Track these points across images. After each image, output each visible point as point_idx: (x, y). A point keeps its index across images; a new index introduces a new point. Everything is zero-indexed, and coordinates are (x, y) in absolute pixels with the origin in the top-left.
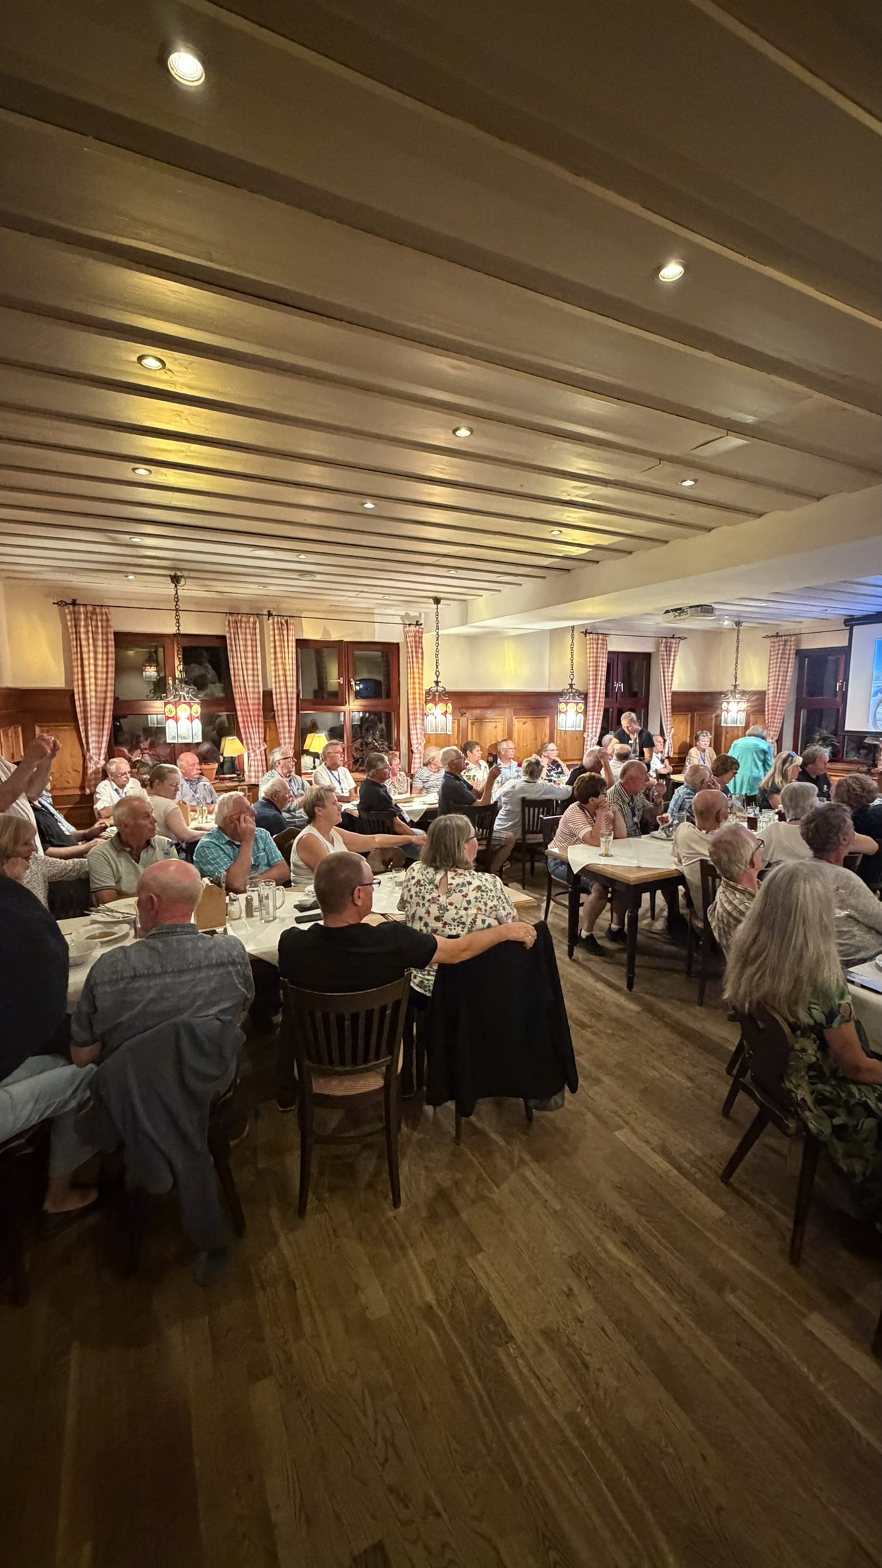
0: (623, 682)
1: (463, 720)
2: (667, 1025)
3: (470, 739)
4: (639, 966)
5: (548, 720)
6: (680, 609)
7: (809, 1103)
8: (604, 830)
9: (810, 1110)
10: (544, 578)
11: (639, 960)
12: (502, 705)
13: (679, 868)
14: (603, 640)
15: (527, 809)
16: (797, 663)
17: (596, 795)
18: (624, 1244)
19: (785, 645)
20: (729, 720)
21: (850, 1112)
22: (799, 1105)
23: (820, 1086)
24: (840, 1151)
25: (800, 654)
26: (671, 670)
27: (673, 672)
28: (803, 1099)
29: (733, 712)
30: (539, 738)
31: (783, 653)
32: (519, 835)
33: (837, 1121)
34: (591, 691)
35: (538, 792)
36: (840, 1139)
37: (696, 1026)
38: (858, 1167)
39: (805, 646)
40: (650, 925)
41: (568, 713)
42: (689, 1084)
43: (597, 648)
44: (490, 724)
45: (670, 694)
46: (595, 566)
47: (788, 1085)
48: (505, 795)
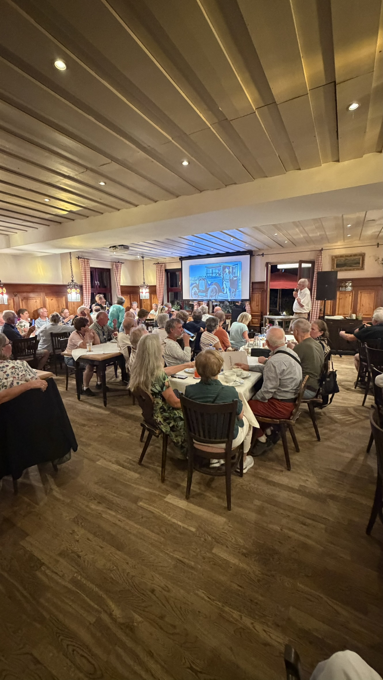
0: (99, 281)
1: (16, 299)
2: (120, 416)
3: (21, 308)
4: (109, 397)
5: (64, 298)
6: (115, 246)
7: (162, 422)
8: (88, 341)
9: (162, 424)
10: (49, 226)
11: (108, 394)
12: (38, 290)
13: (121, 352)
14: (87, 262)
15: (54, 338)
16: (166, 274)
17: (84, 326)
18: (99, 503)
19: (161, 267)
20: (143, 296)
21: (175, 421)
22: (159, 424)
23: (165, 414)
24: (174, 436)
25: (167, 271)
26: (119, 276)
27: (120, 277)
28: (160, 421)
29: (144, 294)
30: (60, 306)
31: (161, 271)
32: (51, 351)
33: (171, 425)
34: (84, 284)
35: (59, 329)
36: (173, 431)
37: (132, 413)
38: (180, 440)
39: (168, 268)
40: (115, 380)
41: (72, 294)
42: (128, 435)
43: (85, 265)
44: (33, 300)
45: (120, 287)
46: (72, 222)
47: (155, 418)
48: (42, 332)
